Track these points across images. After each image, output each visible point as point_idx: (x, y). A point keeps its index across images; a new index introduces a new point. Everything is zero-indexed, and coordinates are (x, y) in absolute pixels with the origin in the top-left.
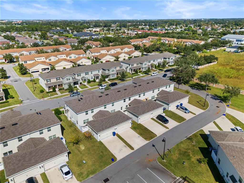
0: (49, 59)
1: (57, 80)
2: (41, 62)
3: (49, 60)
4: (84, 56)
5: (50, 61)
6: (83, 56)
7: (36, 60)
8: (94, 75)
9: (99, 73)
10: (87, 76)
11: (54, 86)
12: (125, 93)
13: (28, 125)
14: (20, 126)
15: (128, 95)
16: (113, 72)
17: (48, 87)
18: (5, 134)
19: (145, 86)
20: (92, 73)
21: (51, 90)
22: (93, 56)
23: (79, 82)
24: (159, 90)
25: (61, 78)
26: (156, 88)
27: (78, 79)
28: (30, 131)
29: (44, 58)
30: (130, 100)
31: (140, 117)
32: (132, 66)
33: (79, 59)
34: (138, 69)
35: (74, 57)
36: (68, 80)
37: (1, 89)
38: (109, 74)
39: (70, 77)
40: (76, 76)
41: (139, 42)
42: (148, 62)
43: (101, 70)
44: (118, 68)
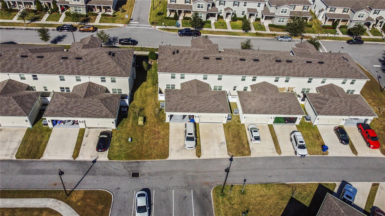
1: (185, 3)
8: (248, 9)
9: (257, 8)
10: (235, 8)
11: (177, 11)
12: (252, 66)
13: (92, 65)
14: (84, 62)
15: (254, 71)
16: (284, 13)
17: (170, 10)
18: (64, 66)
19: (298, 65)
20: (245, 5)
21: (173, 15)
23: (217, 15)
24: (323, 82)
25: (192, 2)
26: (318, 76)
27: (217, 10)
28: (90, 73)
30: (255, 80)
31: (246, 115)
32: (332, 11)
34: (340, 20)
36: (200, 8)
38: (274, 14)
39: (204, 4)
40: (217, 3)
42: (373, 12)
43: (265, 3)
44: (299, 8)
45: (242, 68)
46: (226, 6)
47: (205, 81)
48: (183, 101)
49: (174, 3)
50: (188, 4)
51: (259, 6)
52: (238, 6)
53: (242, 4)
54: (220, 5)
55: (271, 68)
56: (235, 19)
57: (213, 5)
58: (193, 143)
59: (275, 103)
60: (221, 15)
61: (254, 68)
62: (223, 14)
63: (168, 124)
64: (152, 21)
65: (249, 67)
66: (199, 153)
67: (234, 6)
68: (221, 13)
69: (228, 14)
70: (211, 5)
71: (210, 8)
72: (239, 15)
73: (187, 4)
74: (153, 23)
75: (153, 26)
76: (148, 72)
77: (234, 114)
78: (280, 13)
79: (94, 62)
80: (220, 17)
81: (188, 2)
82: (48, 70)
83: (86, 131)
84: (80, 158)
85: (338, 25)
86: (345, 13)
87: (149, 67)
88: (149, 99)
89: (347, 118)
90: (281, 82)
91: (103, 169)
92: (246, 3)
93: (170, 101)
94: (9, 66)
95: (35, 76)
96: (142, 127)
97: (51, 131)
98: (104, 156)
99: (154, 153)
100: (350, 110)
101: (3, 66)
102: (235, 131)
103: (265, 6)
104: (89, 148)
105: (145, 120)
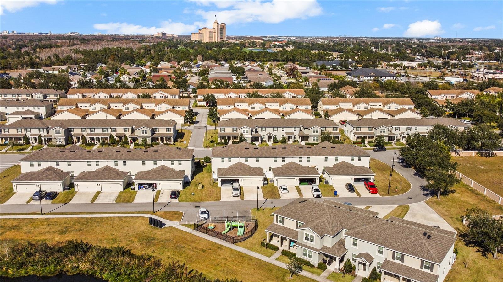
2: (241, 109)
4: (308, 108)
5: (253, 110)
6: (306, 108)
7: (237, 107)
8: (286, 133)
9: (294, 132)
10: (275, 133)
11: (226, 137)
12: (281, 151)
13: (165, 154)
14: (159, 153)
15: (282, 154)
16: (316, 133)
17: (220, 137)
18: (146, 155)
19: (316, 149)
20: (283, 130)
21: (223, 141)
22: (324, 110)
23: (260, 138)
24: (337, 160)
25: (238, 129)
26: (331, 155)
27: (260, 135)
28: (164, 158)
29: (247, 104)
30: (284, 161)
31: (277, 178)
32: (358, 130)
33: (293, 111)
34: (366, 136)
35: (291, 109)
36: (245, 133)
37: (172, 130)
38: (308, 135)
39: (248, 129)
40: (259, 130)
41: (451, 96)
42: (394, 129)
43: (300, 128)
44: (329, 130)
45: (273, 153)
46: (267, 132)
47: (246, 163)
48: (231, 170)
49: (224, 132)
50: (236, 132)
51: (295, 130)
52: (278, 131)
53: (280, 129)
54: (262, 131)
55: (296, 152)
56: (276, 141)
57: (256, 132)
58: (238, 192)
59: (298, 170)
60: (264, 139)
61: (283, 152)
62: (266, 139)
63: (220, 188)
64: (206, 146)
65: (279, 152)
66: (243, 198)
67: (274, 131)
68: (264, 138)
69: (270, 138)
70: (254, 130)
71: (254, 133)
72: (279, 138)
73: (234, 132)
74: (207, 147)
75: (207, 149)
76: (204, 168)
77: (269, 182)
78: (313, 133)
79: (166, 152)
80: (262, 141)
81: (235, 131)
82: (135, 158)
83: (162, 191)
84: (159, 201)
85: (367, 141)
86: (370, 131)
87: (205, 166)
88: (205, 179)
89: (353, 177)
90: (304, 163)
91: (175, 205)
92: (283, 128)
93: (221, 171)
94: (108, 156)
95: (125, 162)
96: (201, 190)
97: (137, 192)
98: (176, 201)
99: (211, 199)
100: (355, 172)
101: (104, 156)
102: (270, 189)
103: (300, 130)
104: (165, 198)
105: (203, 187)
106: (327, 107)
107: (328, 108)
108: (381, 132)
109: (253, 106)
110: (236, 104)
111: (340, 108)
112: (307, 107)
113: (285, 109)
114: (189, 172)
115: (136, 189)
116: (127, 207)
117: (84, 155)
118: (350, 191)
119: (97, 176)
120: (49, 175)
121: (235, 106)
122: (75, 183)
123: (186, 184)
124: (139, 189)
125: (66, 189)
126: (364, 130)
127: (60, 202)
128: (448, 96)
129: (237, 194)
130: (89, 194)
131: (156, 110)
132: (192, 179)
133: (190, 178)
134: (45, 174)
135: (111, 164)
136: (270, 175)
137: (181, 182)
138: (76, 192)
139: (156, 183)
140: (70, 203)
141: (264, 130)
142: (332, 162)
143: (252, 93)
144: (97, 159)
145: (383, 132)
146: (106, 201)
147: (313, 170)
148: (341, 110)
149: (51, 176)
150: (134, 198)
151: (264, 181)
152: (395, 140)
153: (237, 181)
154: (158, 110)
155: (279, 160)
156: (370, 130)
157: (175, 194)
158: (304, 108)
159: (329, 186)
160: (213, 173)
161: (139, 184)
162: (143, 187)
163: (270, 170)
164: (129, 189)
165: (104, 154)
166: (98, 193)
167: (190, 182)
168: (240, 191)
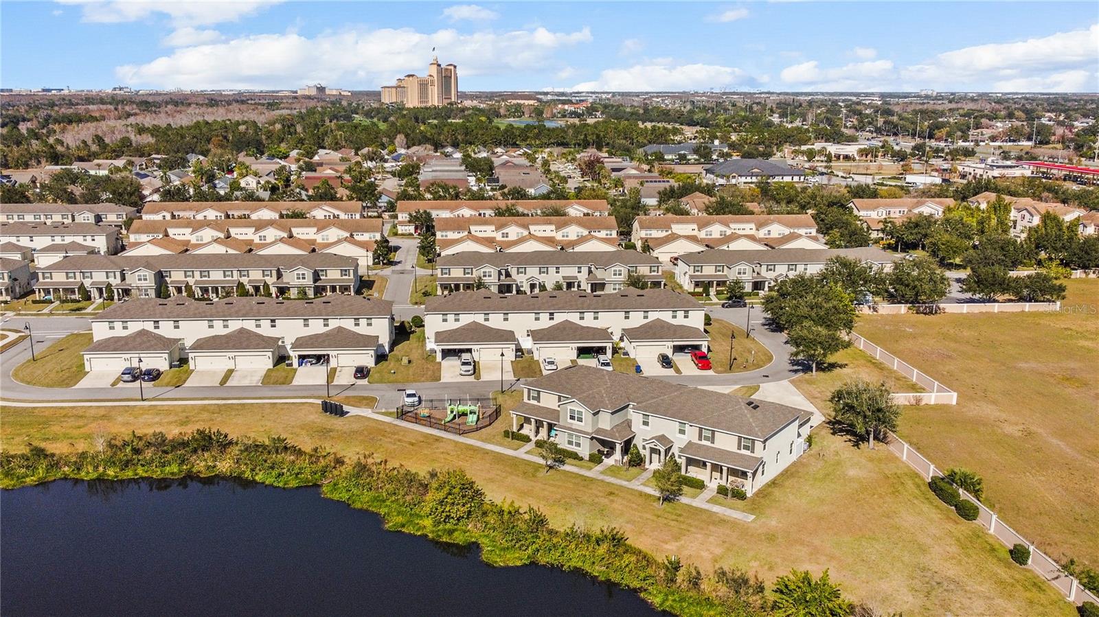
0: (503, 233)
1: (465, 274)
2: (483, 238)
3: (503, 237)
4: (611, 235)
5: (505, 239)
6: (607, 235)
7: (473, 233)
8: (563, 277)
9: (578, 275)
10: (542, 278)
11: (452, 285)
12: (547, 303)
13: (343, 307)
14: (333, 306)
15: (549, 307)
16: (618, 277)
17: (441, 285)
18: (309, 310)
19: (609, 299)
20: (558, 272)
21: (446, 293)
22: (641, 238)
23: (514, 286)
24: (646, 317)
25: (474, 270)
26: (636, 308)
27: (515, 281)
28: (341, 314)
29: (493, 228)
30: (553, 319)
31: (538, 346)
32: (698, 271)
33: (582, 240)
34: (713, 282)
35: (578, 236)
36: (487, 278)
37: (352, 272)
38: (604, 279)
39: (492, 270)
40: (513, 272)
41: (898, 210)
42: (764, 267)
43: (590, 268)
44: (644, 270)
45: (533, 304)
46: (528, 276)
47: (486, 323)
48: (460, 334)
49: (447, 276)
51: (579, 272)
52: (547, 274)
53: (552, 270)
54: (518, 274)
55: (573, 303)
57: (508, 275)
58: (471, 368)
60: (521, 289)
61: (550, 304)
62: (526, 288)
63: (440, 363)
64: (414, 301)
65: (543, 304)
66: (478, 378)
67: (540, 274)
68: (522, 286)
69: (532, 286)
70: (503, 272)
71: (503, 277)
72: (550, 286)
73: (467, 276)
74: (416, 303)
75: (416, 306)
76: (411, 335)
77: (525, 354)
78: (613, 277)
79: (345, 305)
80: (519, 292)
81: (468, 273)
82: (291, 314)
83: (339, 369)
84: (335, 383)
85: (712, 291)
86: (720, 273)
87: (414, 332)
88: (414, 351)
89: (671, 344)
90: (589, 321)
91: (363, 388)
92: (558, 268)
93: (440, 337)
94: (244, 312)
95: (273, 321)
96: (406, 366)
97: (296, 370)
98: (364, 382)
99: (423, 379)
100: (675, 334)
101: (236, 312)
102: (526, 365)
103: (590, 272)
104: (345, 377)
105: (410, 362)
106: (649, 232)
107: (651, 234)
108: (739, 273)
109: (505, 231)
110: (473, 228)
111: (673, 234)
112: (609, 232)
113: (567, 236)
114: (385, 340)
115: (295, 364)
116: (282, 390)
117: (201, 310)
118: (663, 366)
119: (227, 343)
120: (144, 342)
121: (470, 232)
122: (191, 355)
123: (381, 358)
124: (300, 364)
125: (175, 366)
126: (709, 270)
127: (167, 385)
128: (892, 210)
129: (469, 371)
130: (215, 372)
131: (319, 240)
132: (391, 350)
133: (387, 349)
134: (138, 340)
135: (250, 325)
136: (527, 343)
137: (372, 353)
138: (193, 371)
139: (328, 355)
140: (185, 385)
141: (522, 273)
142: (637, 319)
143: (504, 207)
144: (224, 316)
145: (744, 274)
146: (246, 383)
147: (605, 334)
148: (674, 238)
149: (148, 344)
150: (293, 378)
151: (516, 352)
152: (766, 289)
153: (469, 351)
154: (323, 239)
155: (544, 317)
156: (719, 271)
157: (361, 372)
158: (603, 234)
159: (629, 359)
160: (427, 340)
161: (300, 357)
162: (307, 362)
163: (528, 335)
164: (283, 365)
165: (236, 309)
166: (230, 373)
167: (387, 356)
168: (474, 366)
